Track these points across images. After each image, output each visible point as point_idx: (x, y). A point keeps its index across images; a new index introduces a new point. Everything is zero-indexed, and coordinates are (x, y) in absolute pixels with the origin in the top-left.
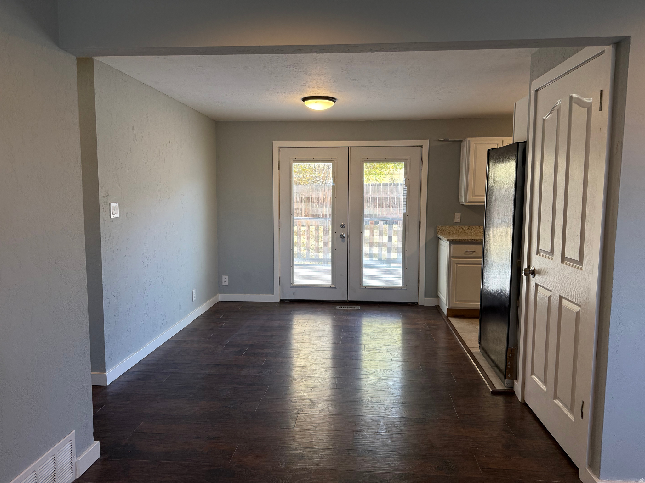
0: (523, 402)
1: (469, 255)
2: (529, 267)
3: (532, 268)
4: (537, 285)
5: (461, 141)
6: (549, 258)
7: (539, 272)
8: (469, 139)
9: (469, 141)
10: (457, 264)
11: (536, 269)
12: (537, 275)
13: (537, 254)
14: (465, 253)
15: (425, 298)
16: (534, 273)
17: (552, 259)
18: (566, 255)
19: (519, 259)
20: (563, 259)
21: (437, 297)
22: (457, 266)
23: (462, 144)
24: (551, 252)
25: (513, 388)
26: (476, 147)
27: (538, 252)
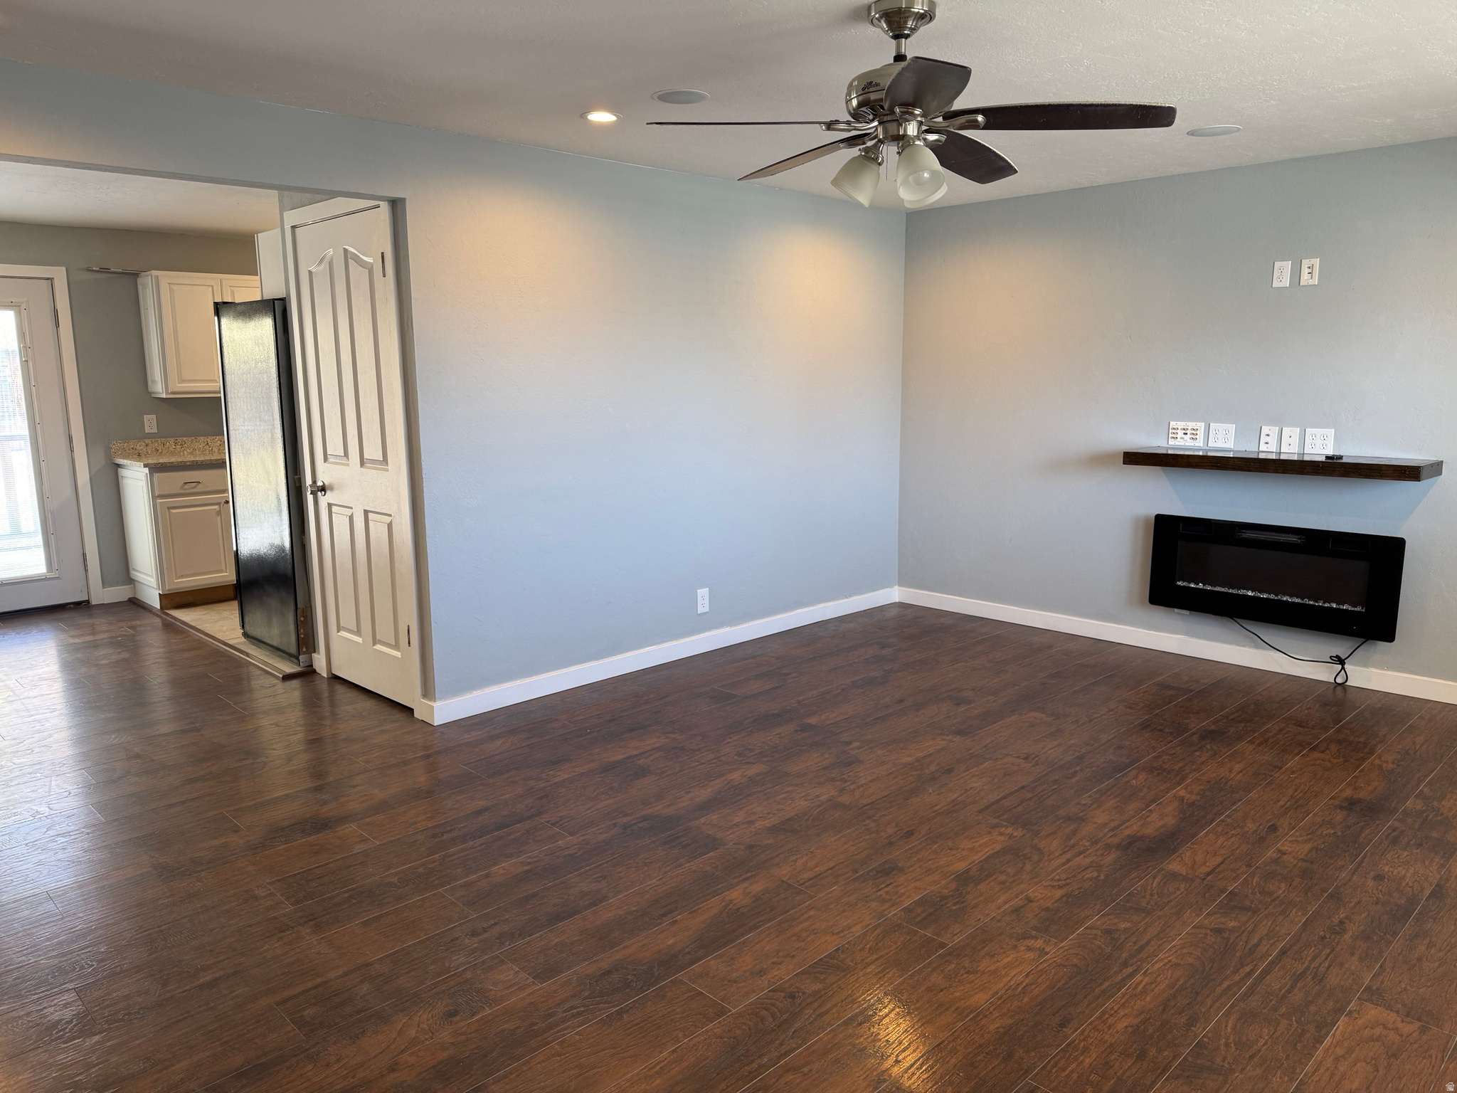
0: (330, 676)
1: (190, 489)
2: (314, 482)
3: (320, 484)
4: (330, 505)
5: (135, 275)
6: (343, 464)
7: (332, 489)
8: (154, 273)
9: (157, 277)
10: (169, 508)
11: (326, 483)
12: (328, 493)
13: (325, 462)
14: (182, 488)
15: (104, 588)
16: (323, 489)
17: (348, 465)
18: (366, 456)
19: (296, 475)
20: (362, 463)
21: (130, 581)
22: (169, 512)
23: (139, 280)
24: (345, 456)
25: (312, 666)
26: (171, 291)
27: (326, 459)
